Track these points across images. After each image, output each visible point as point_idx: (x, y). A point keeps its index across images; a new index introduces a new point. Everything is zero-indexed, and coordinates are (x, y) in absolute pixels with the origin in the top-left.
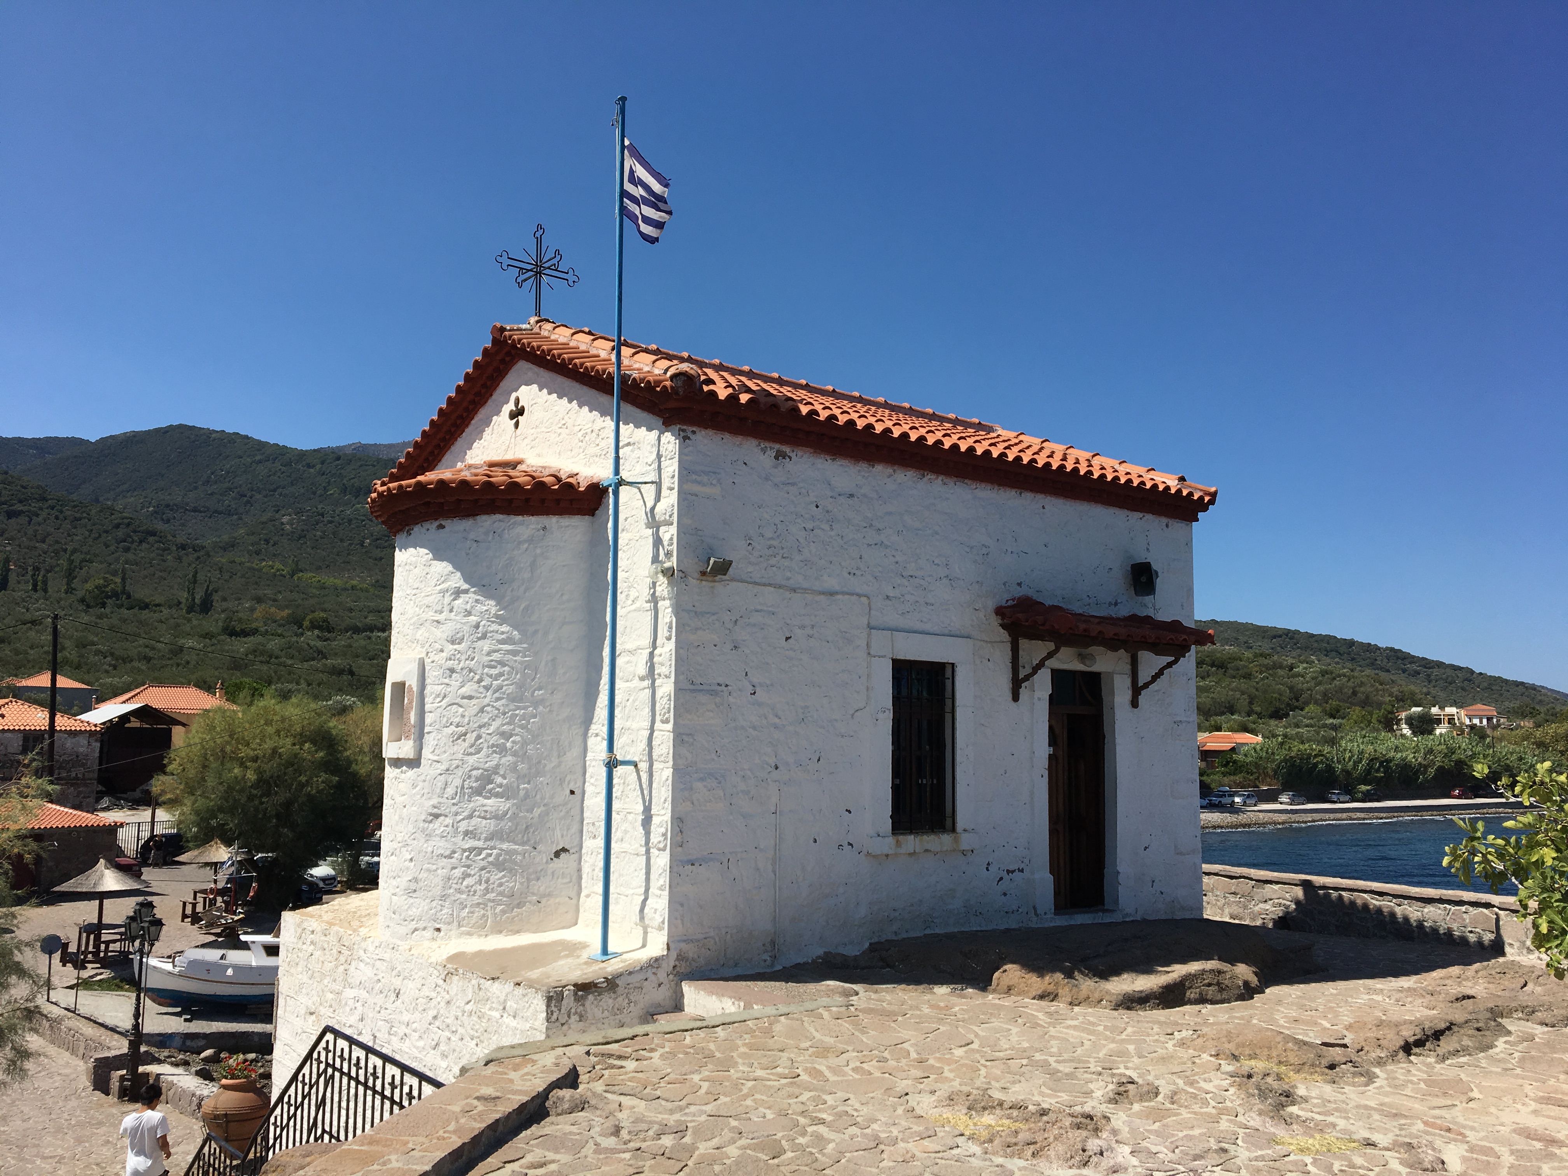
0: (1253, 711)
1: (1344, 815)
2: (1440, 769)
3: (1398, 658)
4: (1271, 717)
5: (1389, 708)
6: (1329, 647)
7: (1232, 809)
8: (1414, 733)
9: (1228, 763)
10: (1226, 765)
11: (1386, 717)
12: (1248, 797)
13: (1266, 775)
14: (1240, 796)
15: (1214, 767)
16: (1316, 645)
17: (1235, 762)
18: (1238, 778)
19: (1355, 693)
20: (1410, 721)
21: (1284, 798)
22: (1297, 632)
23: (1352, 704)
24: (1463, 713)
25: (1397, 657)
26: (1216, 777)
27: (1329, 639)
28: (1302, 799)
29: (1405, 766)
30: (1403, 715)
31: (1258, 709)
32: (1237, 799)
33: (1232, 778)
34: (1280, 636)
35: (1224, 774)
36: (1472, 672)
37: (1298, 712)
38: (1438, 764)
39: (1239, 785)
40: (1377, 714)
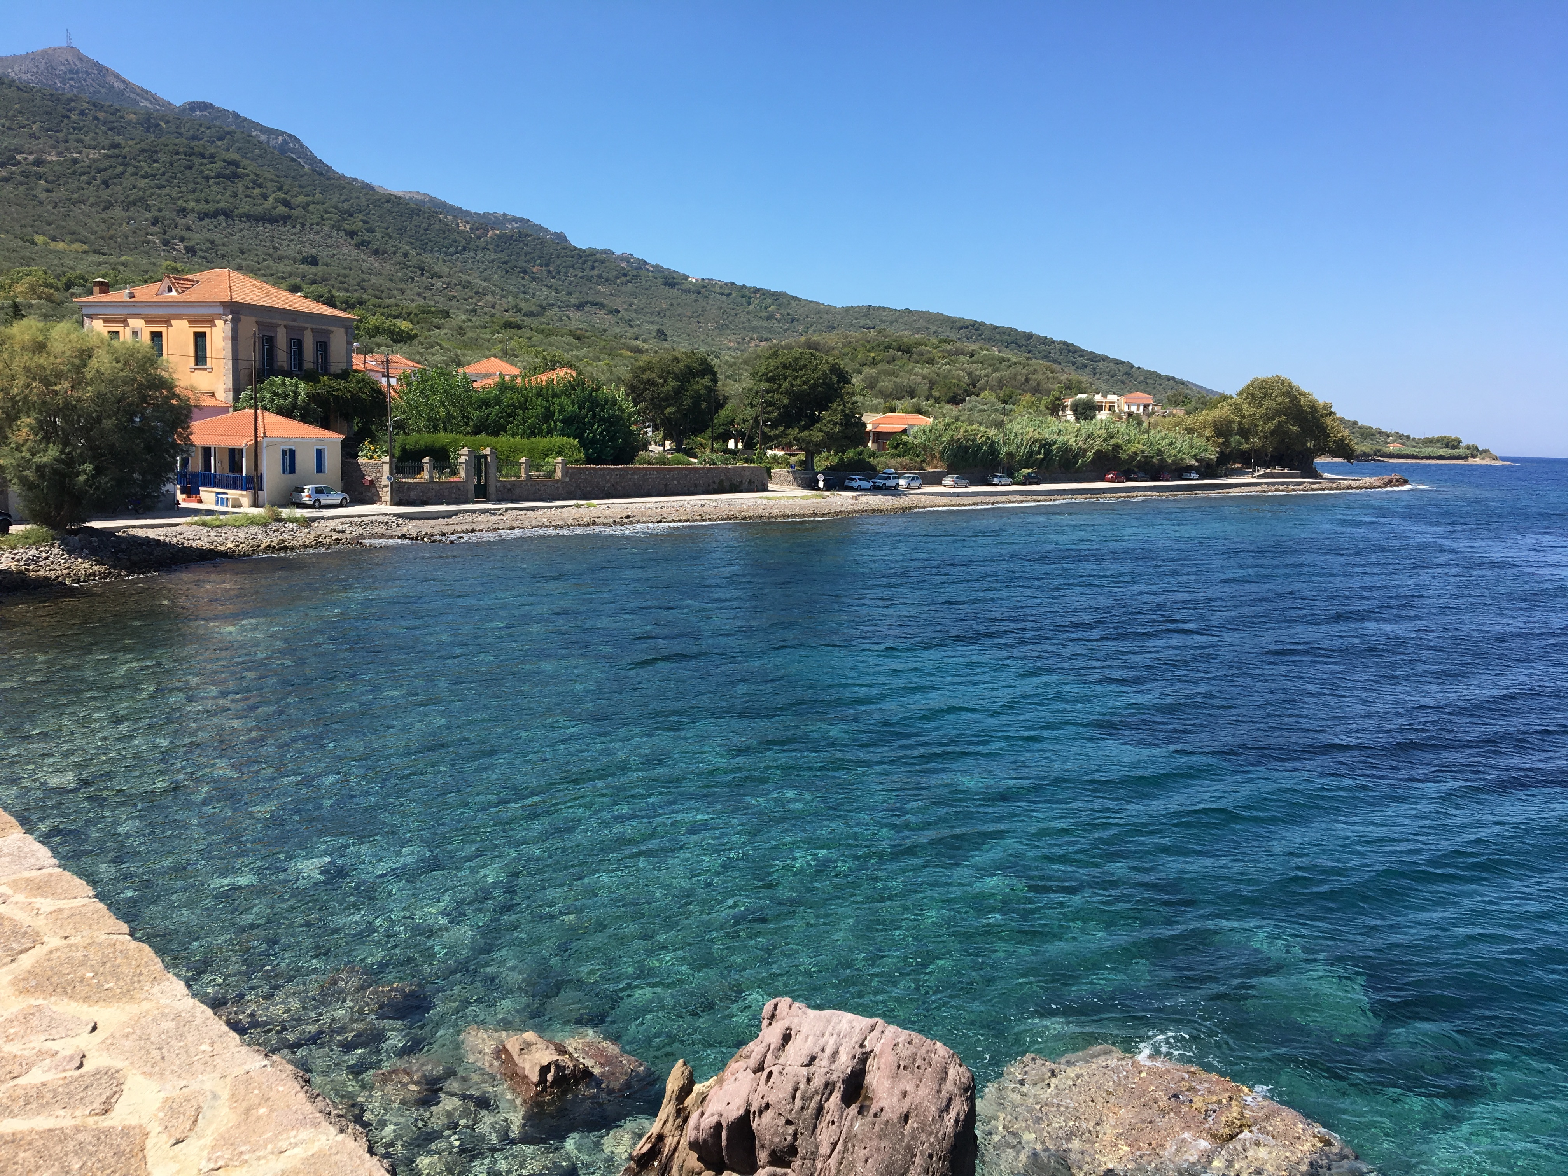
0: (932, 396)
1: (1004, 498)
2: (1098, 452)
3: (1070, 351)
4: (948, 402)
5: (1057, 394)
6: (1009, 339)
7: (895, 491)
8: (1078, 419)
9: (898, 445)
10: (896, 448)
11: (1053, 403)
12: (913, 479)
13: (934, 457)
14: (905, 478)
15: (884, 449)
16: (998, 337)
17: (905, 444)
18: (905, 460)
19: (1027, 380)
20: (1075, 408)
21: (948, 481)
22: (982, 324)
23: (1024, 391)
24: (1123, 400)
25: (1069, 349)
26: (883, 459)
27: (1011, 331)
28: (965, 482)
29: (1066, 450)
30: (1069, 402)
31: (936, 394)
32: (902, 482)
33: (899, 460)
34: (967, 327)
35: (893, 456)
36: (1132, 366)
37: (973, 397)
38: (1096, 448)
39: (904, 467)
40: (1045, 400)
